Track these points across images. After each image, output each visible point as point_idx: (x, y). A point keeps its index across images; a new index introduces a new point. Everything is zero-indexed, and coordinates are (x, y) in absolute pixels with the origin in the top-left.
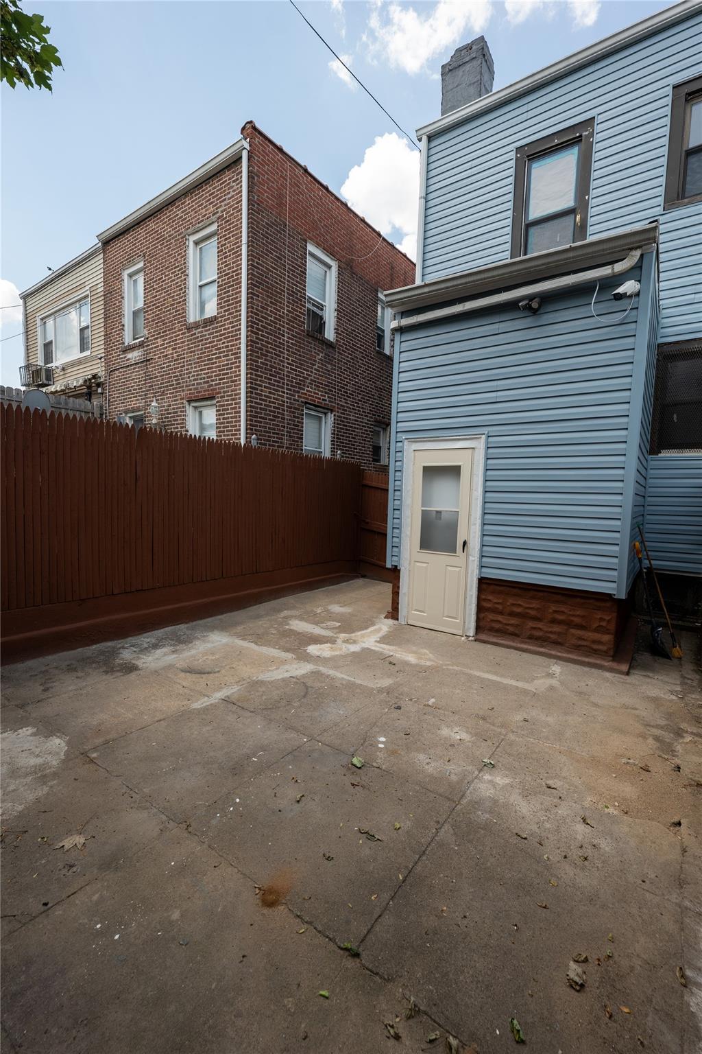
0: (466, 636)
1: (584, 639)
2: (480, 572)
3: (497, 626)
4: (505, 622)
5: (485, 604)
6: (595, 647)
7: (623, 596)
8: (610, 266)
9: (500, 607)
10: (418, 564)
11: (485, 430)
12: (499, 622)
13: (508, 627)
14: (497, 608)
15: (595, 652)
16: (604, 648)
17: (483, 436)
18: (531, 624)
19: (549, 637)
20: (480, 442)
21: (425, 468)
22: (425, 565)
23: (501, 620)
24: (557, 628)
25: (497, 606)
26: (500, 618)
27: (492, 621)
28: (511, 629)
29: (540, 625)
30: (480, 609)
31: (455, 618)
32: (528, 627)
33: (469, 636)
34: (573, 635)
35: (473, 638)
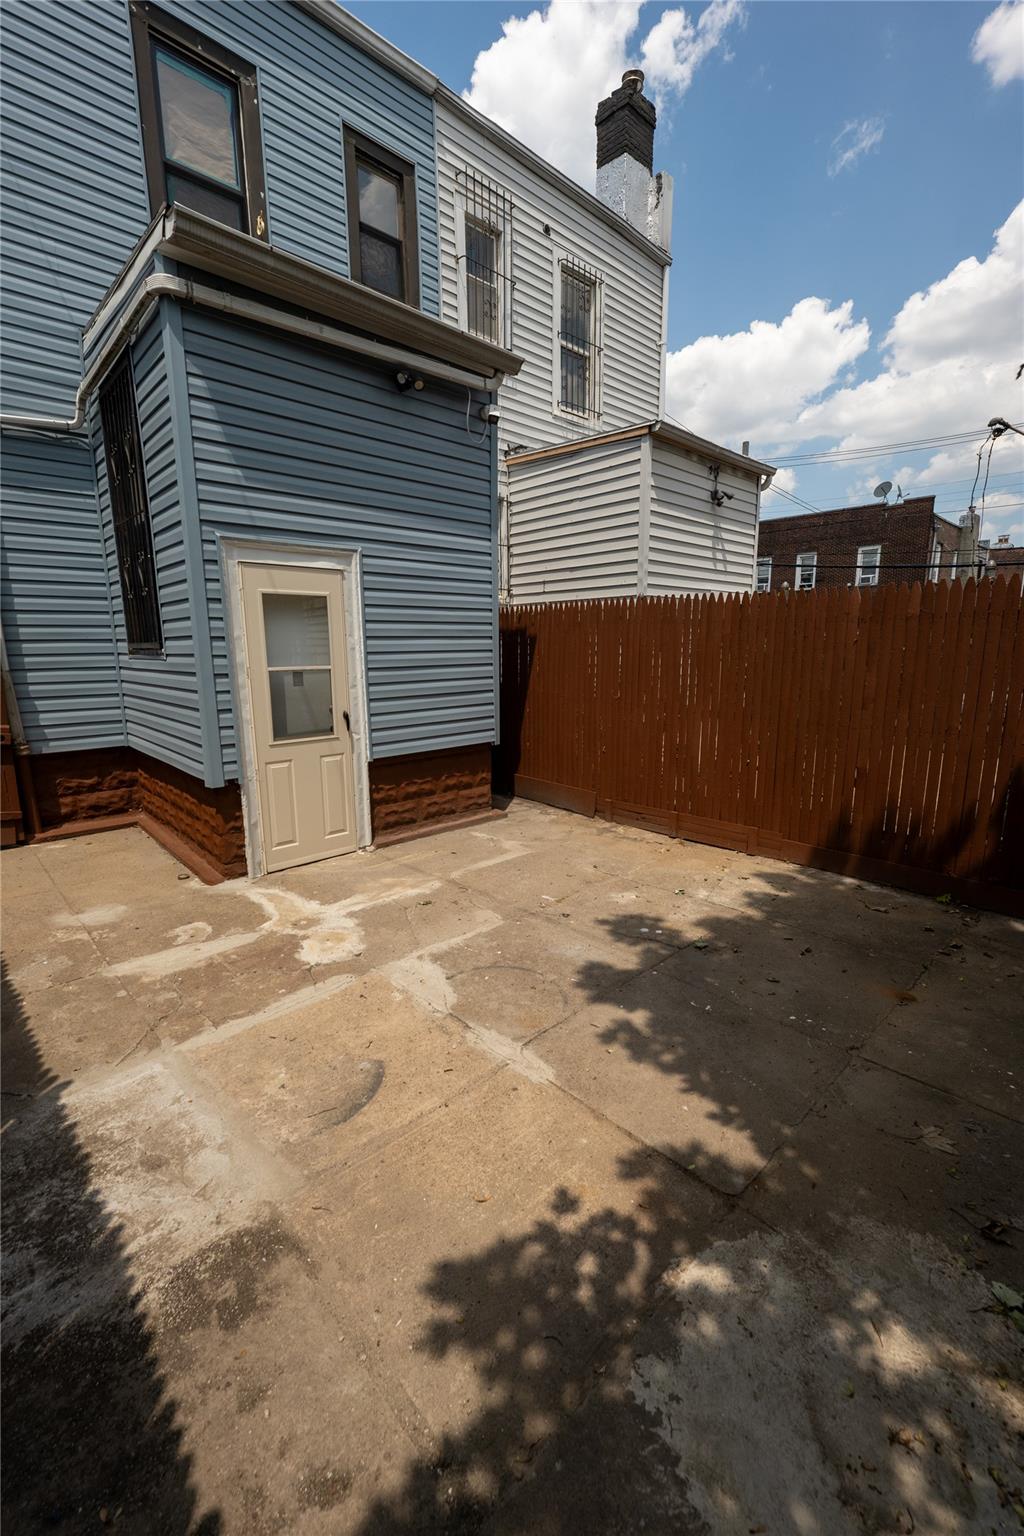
0: (360, 848)
1: (471, 798)
2: (372, 753)
3: (392, 819)
4: (400, 810)
5: (376, 796)
6: (480, 801)
7: (498, 743)
8: (482, 378)
9: (393, 793)
10: (272, 766)
11: (359, 546)
12: (395, 812)
13: (405, 815)
14: (391, 795)
15: (480, 807)
16: (485, 800)
17: (355, 554)
18: (426, 801)
19: (444, 809)
20: (351, 562)
21: (266, 597)
22: (286, 765)
23: (395, 809)
24: (450, 796)
25: (390, 793)
26: (394, 807)
27: (387, 814)
28: (407, 816)
29: (435, 798)
30: (374, 803)
31: (343, 831)
32: (424, 805)
33: (364, 847)
34: (463, 797)
35: (373, 848)
